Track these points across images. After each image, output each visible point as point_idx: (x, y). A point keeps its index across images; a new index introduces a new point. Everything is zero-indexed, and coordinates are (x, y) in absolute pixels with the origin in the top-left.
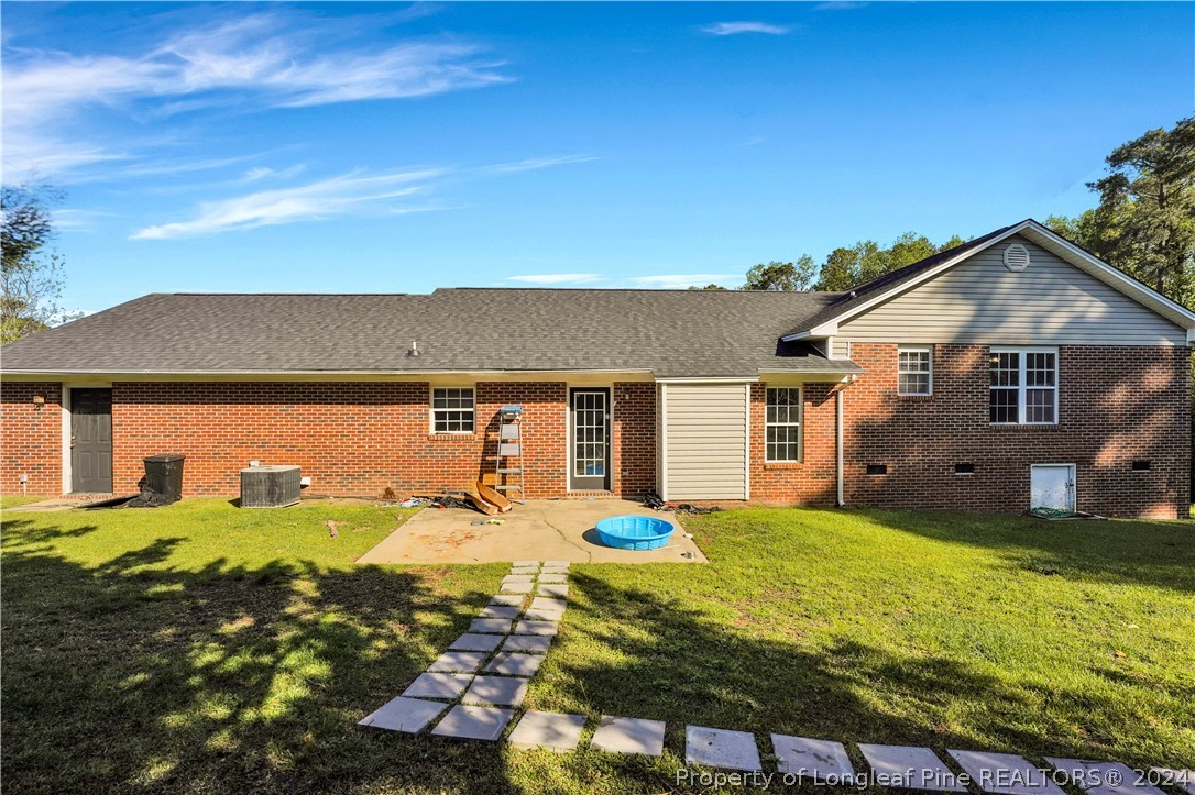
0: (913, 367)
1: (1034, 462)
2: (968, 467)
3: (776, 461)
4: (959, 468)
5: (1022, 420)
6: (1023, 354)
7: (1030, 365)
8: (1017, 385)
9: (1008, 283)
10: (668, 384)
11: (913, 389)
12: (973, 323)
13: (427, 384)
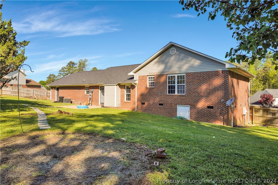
0: (151, 80)
1: (178, 104)
2: (162, 105)
3: (127, 101)
4: (160, 104)
5: (176, 93)
6: (176, 76)
7: (178, 79)
8: (175, 84)
9: (172, 58)
10: (105, 86)
11: (152, 86)
12: (165, 69)
13: (85, 86)
